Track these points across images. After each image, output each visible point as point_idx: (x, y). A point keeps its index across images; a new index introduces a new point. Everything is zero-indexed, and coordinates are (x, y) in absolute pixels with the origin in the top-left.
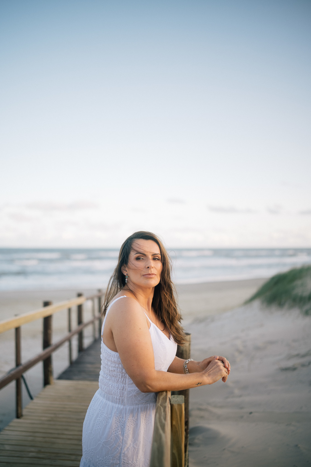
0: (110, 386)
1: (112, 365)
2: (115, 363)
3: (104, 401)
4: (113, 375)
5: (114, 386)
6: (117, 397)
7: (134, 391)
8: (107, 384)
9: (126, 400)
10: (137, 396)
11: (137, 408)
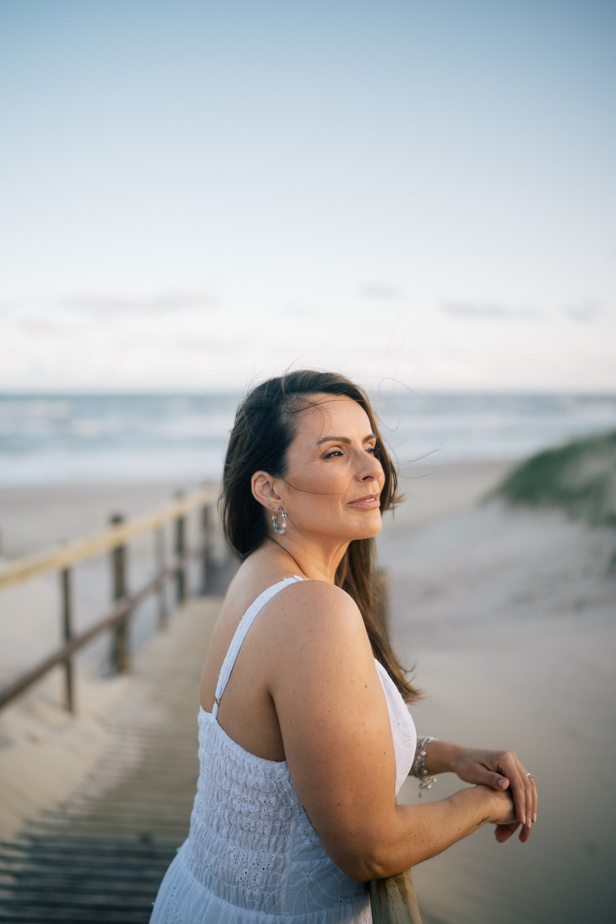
0: (232, 855)
1: (245, 796)
2: (255, 793)
3: (212, 897)
4: (243, 826)
5: (243, 859)
6: (254, 892)
7: (310, 871)
8: (219, 849)
9: (283, 896)
10: (318, 884)
11: (316, 920)
